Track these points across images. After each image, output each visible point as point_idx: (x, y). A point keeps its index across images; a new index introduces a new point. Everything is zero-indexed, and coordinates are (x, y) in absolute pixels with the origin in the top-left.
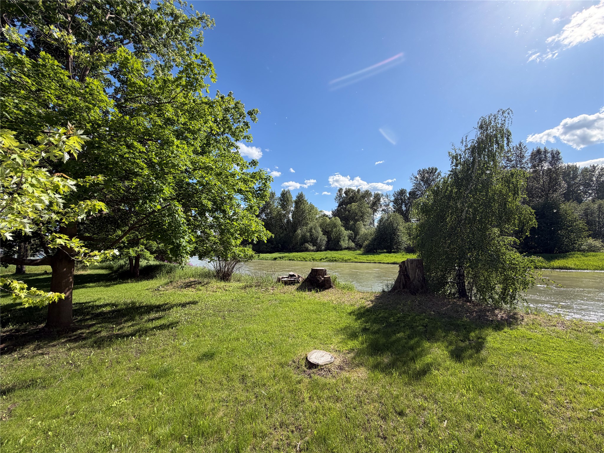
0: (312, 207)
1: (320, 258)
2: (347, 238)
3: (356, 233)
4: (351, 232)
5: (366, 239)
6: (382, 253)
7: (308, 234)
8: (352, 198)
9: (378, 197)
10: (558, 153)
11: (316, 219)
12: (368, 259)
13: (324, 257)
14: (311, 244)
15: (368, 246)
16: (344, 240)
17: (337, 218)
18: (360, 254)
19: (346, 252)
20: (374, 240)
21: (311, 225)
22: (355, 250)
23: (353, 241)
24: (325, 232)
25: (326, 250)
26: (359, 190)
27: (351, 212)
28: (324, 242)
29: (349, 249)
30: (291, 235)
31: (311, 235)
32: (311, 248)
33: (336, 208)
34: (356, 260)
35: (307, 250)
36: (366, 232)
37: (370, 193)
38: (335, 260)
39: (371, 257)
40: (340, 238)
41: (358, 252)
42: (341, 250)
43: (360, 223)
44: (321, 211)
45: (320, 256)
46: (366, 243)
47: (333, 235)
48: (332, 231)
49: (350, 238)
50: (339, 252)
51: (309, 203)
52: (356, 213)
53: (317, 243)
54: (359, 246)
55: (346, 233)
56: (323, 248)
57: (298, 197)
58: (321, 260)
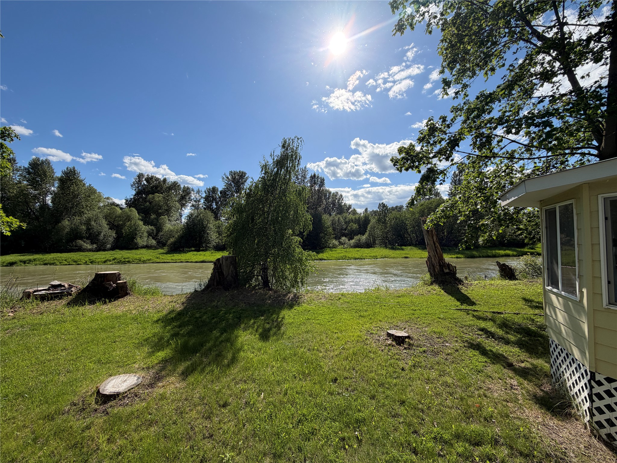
0: (92, 191)
1: (104, 260)
2: (145, 234)
3: (159, 229)
4: (153, 227)
5: (171, 236)
6: (190, 251)
7: (84, 227)
8: (156, 187)
9: (187, 192)
10: (324, 180)
11: (99, 208)
12: (173, 258)
13: (111, 258)
14: (88, 241)
15: (174, 244)
16: (141, 237)
17: (133, 209)
18: (163, 253)
19: (143, 251)
20: (181, 237)
21: (88, 214)
22: (155, 248)
23: (153, 238)
24: (112, 226)
25: (113, 249)
26: (165, 180)
27: (153, 204)
28: (111, 239)
29: (148, 247)
30: (49, 227)
31: (88, 229)
32: (89, 247)
33: (132, 197)
34: (158, 260)
35: (80, 249)
36: (172, 228)
37: (179, 186)
38: (129, 262)
39: (177, 256)
40: (136, 234)
41: (161, 251)
42: (137, 248)
43: (165, 218)
44: (108, 198)
45: (104, 256)
46: (172, 240)
47: (125, 230)
48: (124, 224)
49: (150, 234)
50: (134, 251)
51: (87, 185)
52: (159, 206)
53: (98, 240)
54: (161, 244)
55: (144, 228)
56: (109, 246)
57: (65, 173)
58: (105, 262)
